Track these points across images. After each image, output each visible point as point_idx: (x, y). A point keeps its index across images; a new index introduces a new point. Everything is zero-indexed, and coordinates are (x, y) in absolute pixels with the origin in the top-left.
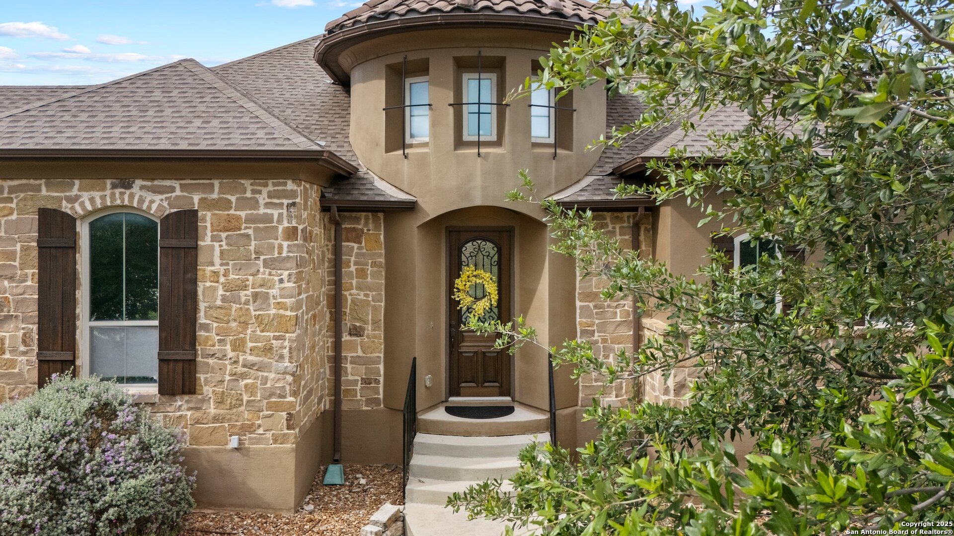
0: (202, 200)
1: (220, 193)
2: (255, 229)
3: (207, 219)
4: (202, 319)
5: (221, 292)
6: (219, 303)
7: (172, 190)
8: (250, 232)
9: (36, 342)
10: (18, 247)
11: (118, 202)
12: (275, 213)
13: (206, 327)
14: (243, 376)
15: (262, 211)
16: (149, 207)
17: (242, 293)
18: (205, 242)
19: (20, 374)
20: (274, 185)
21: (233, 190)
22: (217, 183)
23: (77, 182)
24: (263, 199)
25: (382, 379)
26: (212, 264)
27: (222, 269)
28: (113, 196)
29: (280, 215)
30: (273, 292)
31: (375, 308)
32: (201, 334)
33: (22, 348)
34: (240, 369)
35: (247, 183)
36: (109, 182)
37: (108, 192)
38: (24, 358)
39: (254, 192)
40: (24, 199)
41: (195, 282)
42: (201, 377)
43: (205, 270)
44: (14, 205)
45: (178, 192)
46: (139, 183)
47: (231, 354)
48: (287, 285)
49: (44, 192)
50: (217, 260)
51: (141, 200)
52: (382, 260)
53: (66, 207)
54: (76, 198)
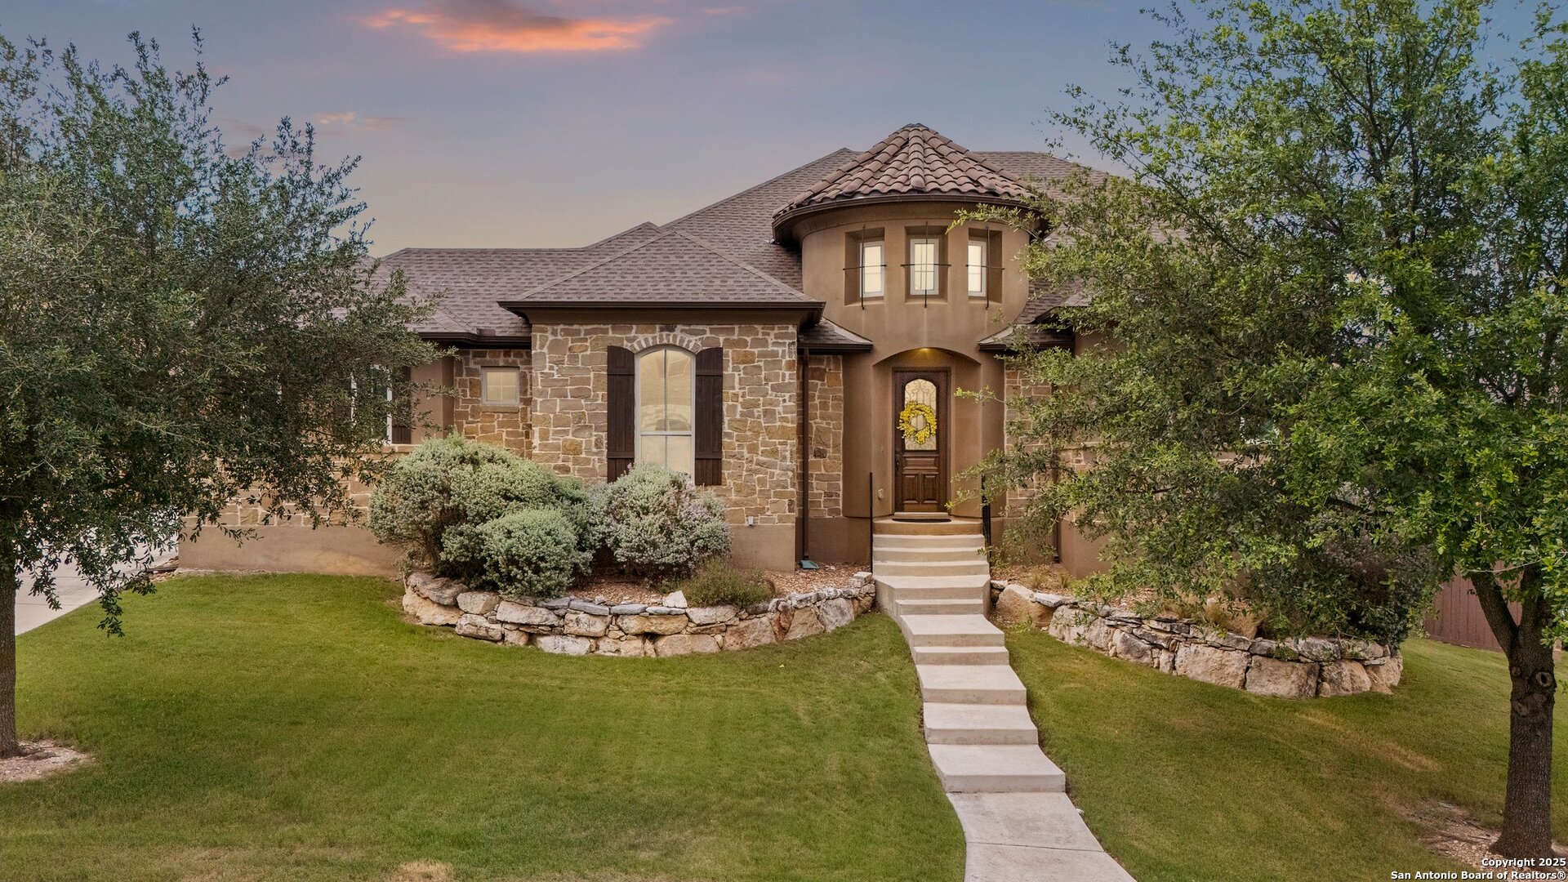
0: (726, 340)
1: (740, 334)
2: (765, 362)
3: (729, 354)
4: (726, 429)
5: (739, 409)
6: (738, 417)
7: (704, 332)
8: (761, 364)
9: (605, 445)
10: (592, 375)
11: (665, 341)
12: (780, 350)
13: (729, 435)
14: (756, 472)
15: (770, 348)
16: (688, 345)
17: (755, 410)
18: (728, 371)
19: (593, 469)
20: (779, 328)
21: (749, 333)
22: (737, 327)
23: (634, 327)
24: (771, 339)
25: (841, 493)
26: (734, 388)
27: (740, 392)
28: (661, 336)
29: (784, 351)
30: (780, 409)
31: (835, 435)
32: (725, 440)
33: (595, 450)
34: (754, 467)
35: (759, 327)
36: (658, 327)
37: (657, 334)
38: (596, 458)
39: (764, 334)
40: (597, 339)
41: (721, 401)
42: (725, 472)
43: (728, 393)
44: (588, 344)
45: (708, 335)
46: (679, 327)
47: (746, 455)
48: (788, 404)
49: (611, 334)
50: (737, 386)
51: (682, 340)
52: (842, 395)
53: (627, 345)
54: (635, 339)
